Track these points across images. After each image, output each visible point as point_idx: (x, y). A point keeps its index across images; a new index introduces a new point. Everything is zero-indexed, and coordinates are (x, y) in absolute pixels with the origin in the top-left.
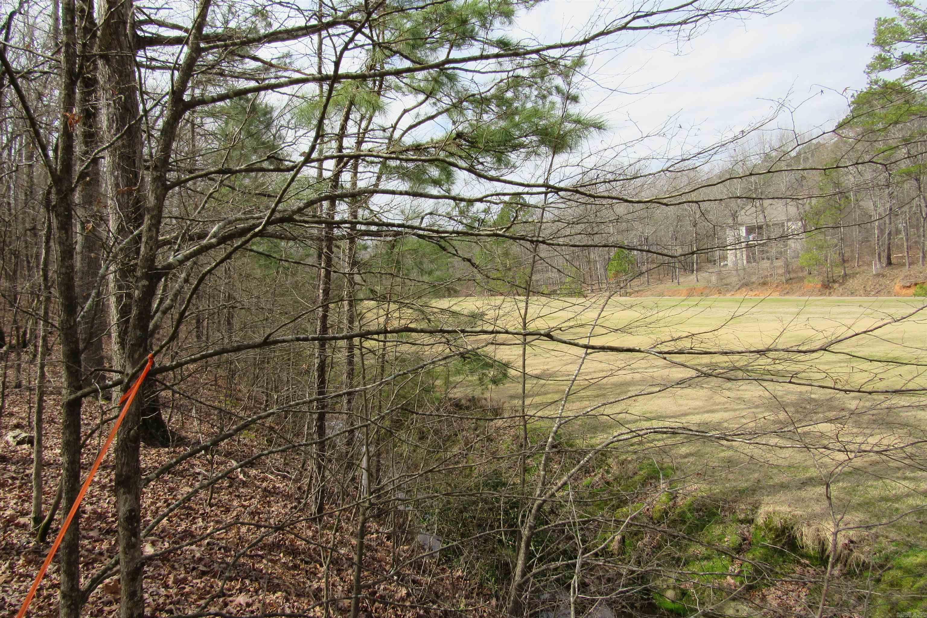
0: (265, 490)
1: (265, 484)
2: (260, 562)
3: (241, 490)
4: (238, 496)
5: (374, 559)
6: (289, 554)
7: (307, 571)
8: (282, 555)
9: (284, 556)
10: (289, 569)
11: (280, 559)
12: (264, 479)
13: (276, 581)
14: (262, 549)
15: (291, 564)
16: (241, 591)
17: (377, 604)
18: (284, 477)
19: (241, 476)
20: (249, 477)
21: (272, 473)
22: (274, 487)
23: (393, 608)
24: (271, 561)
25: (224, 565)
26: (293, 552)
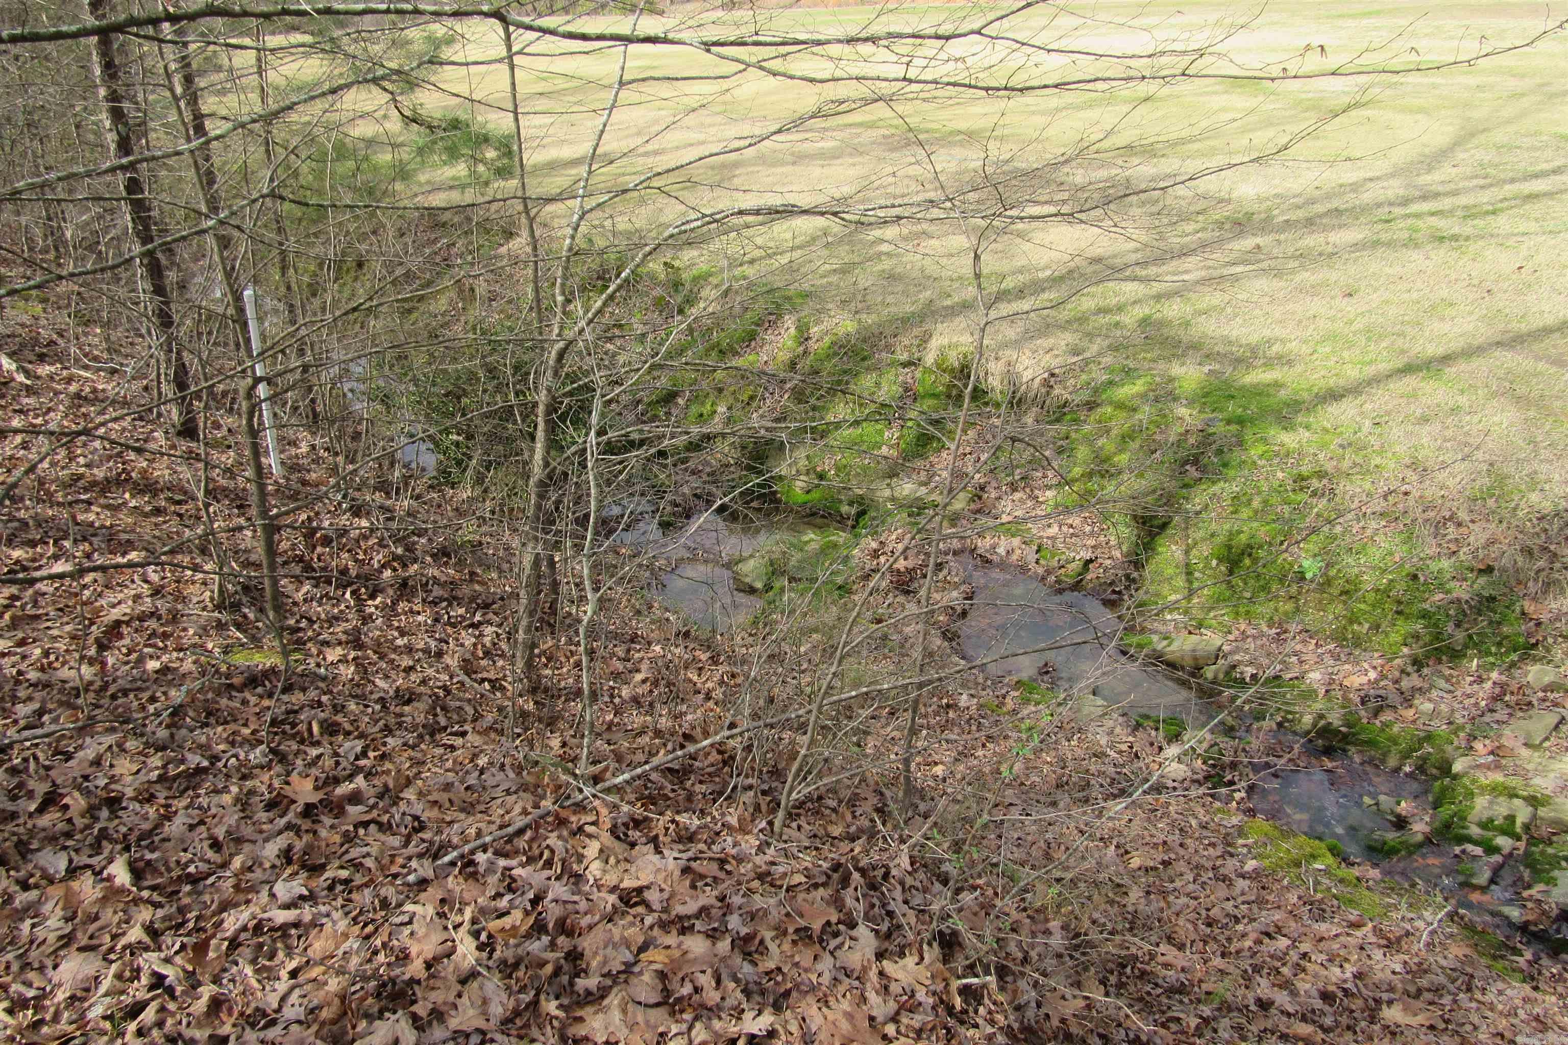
0: (78, 396)
1: (73, 388)
2: (87, 511)
3: (27, 400)
4: (20, 411)
5: (304, 483)
6: (142, 492)
7: (180, 516)
8: (127, 496)
9: (133, 496)
10: (146, 515)
11: (125, 503)
12: (69, 380)
13: (124, 537)
14: (86, 490)
15: (148, 508)
16: (56, 557)
17: (319, 549)
18: (114, 372)
19: (21, 378)
20: (38, 378)
21: (86, 368)
22: (94, 391)
23: (349, 551)
24: (108, 507)
25: (16, 524)
26: (148, 487)
